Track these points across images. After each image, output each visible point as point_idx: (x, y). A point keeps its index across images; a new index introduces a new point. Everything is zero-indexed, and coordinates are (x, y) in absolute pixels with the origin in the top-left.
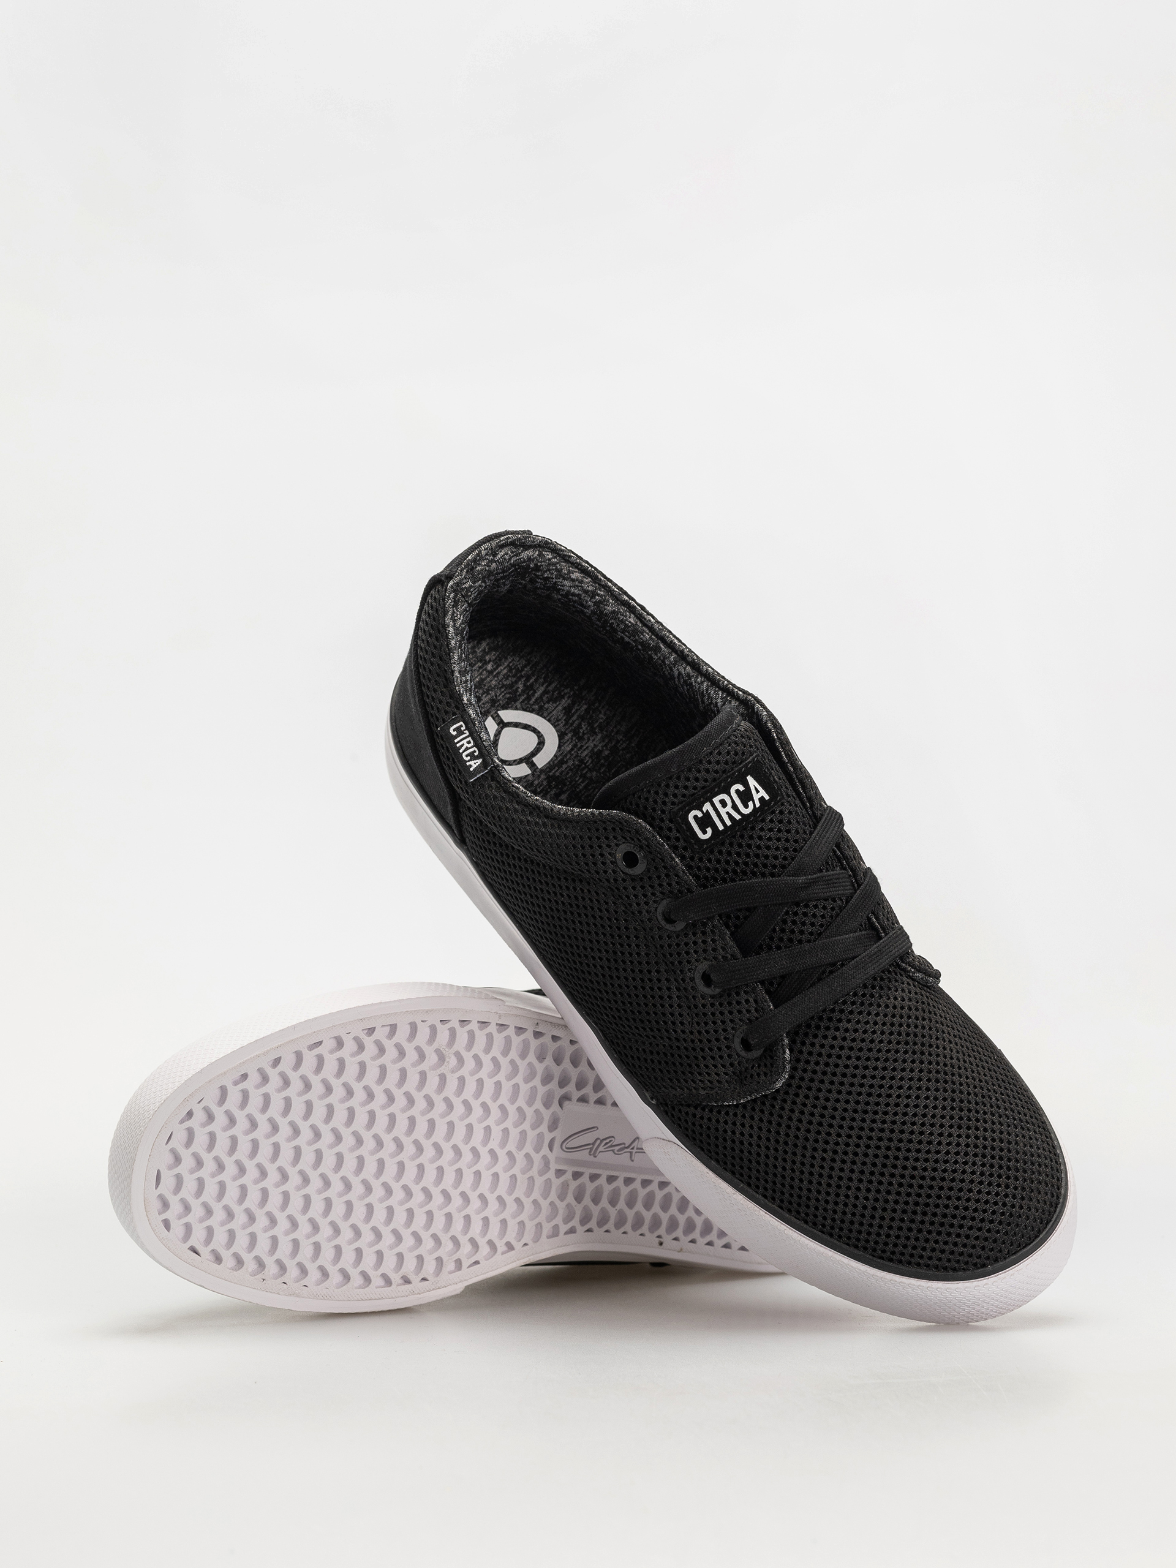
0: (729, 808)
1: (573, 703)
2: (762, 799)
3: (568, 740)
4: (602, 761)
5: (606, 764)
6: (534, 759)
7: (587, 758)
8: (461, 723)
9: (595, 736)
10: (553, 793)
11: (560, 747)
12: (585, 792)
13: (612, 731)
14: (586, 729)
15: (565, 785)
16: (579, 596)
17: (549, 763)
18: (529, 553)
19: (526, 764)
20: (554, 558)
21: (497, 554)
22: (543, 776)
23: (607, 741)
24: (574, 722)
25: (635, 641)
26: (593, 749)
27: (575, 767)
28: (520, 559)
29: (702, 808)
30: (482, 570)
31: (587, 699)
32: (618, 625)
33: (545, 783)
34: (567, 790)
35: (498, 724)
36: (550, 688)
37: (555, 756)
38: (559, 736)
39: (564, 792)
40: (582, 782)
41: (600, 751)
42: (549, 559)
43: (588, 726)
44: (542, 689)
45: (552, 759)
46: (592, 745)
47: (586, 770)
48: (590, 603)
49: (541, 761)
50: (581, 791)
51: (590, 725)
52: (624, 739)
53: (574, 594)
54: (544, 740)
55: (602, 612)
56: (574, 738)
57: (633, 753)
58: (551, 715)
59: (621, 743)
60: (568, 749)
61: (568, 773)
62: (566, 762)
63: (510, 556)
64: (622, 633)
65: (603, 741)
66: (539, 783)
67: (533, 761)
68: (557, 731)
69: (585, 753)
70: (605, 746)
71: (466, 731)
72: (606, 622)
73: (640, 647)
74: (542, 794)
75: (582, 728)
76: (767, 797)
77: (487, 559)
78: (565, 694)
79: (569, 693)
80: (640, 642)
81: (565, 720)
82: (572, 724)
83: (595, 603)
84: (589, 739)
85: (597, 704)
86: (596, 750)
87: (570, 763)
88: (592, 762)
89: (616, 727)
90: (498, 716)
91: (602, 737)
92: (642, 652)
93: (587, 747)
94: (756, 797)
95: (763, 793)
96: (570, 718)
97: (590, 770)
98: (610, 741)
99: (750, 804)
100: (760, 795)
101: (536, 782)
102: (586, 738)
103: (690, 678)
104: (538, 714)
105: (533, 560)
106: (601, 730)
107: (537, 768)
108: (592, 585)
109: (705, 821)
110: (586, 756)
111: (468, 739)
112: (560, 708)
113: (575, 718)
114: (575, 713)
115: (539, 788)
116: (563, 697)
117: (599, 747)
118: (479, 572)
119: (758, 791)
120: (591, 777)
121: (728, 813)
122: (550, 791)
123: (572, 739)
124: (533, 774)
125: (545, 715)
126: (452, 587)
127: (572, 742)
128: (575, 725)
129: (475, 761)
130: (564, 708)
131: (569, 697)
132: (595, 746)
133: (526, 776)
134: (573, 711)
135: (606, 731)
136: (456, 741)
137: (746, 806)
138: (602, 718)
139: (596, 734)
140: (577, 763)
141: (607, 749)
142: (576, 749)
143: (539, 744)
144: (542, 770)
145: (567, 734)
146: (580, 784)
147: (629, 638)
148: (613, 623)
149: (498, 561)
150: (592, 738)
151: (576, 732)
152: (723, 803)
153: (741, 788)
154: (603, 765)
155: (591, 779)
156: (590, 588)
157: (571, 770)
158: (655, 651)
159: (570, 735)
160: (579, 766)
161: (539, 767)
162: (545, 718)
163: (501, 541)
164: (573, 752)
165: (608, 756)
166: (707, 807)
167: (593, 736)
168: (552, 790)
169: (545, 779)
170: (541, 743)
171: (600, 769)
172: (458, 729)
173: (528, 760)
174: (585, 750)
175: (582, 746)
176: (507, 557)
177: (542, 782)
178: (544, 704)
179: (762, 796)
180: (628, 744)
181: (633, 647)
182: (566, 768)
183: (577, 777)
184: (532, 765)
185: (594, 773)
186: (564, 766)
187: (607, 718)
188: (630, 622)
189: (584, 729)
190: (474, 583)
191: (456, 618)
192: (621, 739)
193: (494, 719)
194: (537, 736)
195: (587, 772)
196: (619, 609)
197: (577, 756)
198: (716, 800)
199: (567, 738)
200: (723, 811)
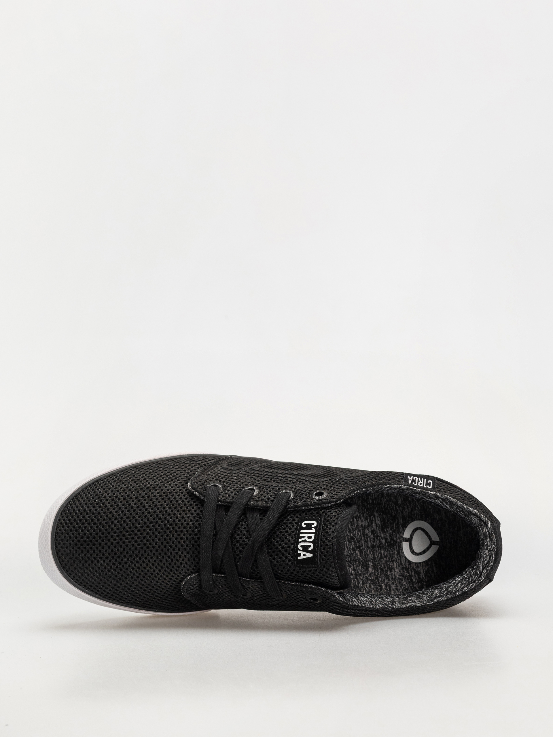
0: (306, 539)
1: (419, 578)
2: (300, 555)
3: (406, 563)
4: (386, 569)
5: (384, 569)
6: (408, 543)
7: (392, 564)
8: (431, 487)
9: (399, 574)
10: (389, 538)
11: (406, 558)
12: (379, 551)
13: (395, 582)
14: (405, 574)
15: (388, 546)
17: (402, 548)
18: (480, 569)
19: (408, 538)
20: (472, 580)
21: (489, 552)
22: (398, 540)
23: (394, 577)
24: (412, 572)
26: (394, 569)
27: (393, 557)
28: (480, 563)
29: (315, 528)
30: (487, 541)
31: (417, 584)
33: (395, 539)
34: (385, 545)
35: (434, 541)
36: (433, 574)
37: (403, 553)
38: (410, 561)
39: (385, 543)
40: (384, 554)
41: (391, 571)
42: (472, 577)
43: (405, 576)
44: (435, 571)
45: (403, 550)
46: (396, 570)
47: (388, 560)
49: (405, 546)
50: (381, 550)
51: (405, 577)
52: (388, 583)
54: (413, 554)
56: (405, 566)
57: (379, 582)
58: (422, 565)
59: (388, 581)
60: (402, 560)
61: (392, 551)
62: (397, 555)
63: (484, 558)
65: (394, 576)
66: (397, 536)
67: (408, 542)
68: (413, 562)
69: (395, 566)
70: (392, 575)
71: (426, 486)
74: (391, 533)
75: (407, 572)
76: (299, 558)
77: (489, 546)
78: (426, 578)
79: (425, 579)
81: (415, 569)
82: (411, 570)
83: (443, 588)
84: (400, 571)
85: (411, 585)
86: (393, 570)
87: (396, 556)
88: (389, 564)
89: (396, 584)
90: (437, 545)
91: (396, 576)
93: (397, 568)
94: (302, 553)
95: (302, 557)
96: (414, 572)
97: (387, 561)
98: (392, 578)
99: (301, 549)
100: (302, 555)
101: (398, 535)
102: (401, 571)
103: (382, 600)
104: (426, 561)
105: (476, 569)
106: (400, 579)
107: (404, 541)
108: (451, 590)
109: (309, 527)
110: (394, 565)
111: (422, 484)
112: (422, 572)
113: (413, 574)
114: (415, 575)
115: (395, 535)
116: (425, 576)
117: (393, 572)
118: (486, 539)
119: (304, 555)
120: (383, 559)
121: (305, 537)
122: (390, 537)
123: (405, 565)
124: (402, 537)
125: (424, 564)
126: (488, 522)
127: (404, 564)
128: (410, 571)
129: (411, 480)
130: (420, 573)
131: (423, 578)
132: (395, 571)
133: (403, 534)
134: (416, 575)
135: (397, 580)
136: (425, 480)
137: (302, 546)
138: (404, 582)
139: (400, 576)
140: (394, 559)
141: (390, 574)
142: (400, 563)
143: (413, 551)
144: (401, 542)
145: (409, 565)
146: (384, 552)
149: (486, 551)
150: (399, 573)
151: (407, 569)
152: (310, 537)
153: (310, 549)
154: (385, 568)
155: (383, 558)
156: (450, 589)
157: (393, 554)
159: (407, 566)
160: (392, 559)
161: (403, 542)
162: (422, 562)
163: (493, 557)
164: (399, 561)
165: (387, 572)
166: (314, 530)
167: (400, 574)
168: (390, 539)
169: (397, 540)
170: (413, 552)
171: (384, 565)
172: (429, 484)
173: (409, 540)
174: (397, 566)
175: (399, 566)
176: (485, 556)
177: (396, 538)
178: (428, 567)
179: (301, 556)
180: (385, 583)
182: (395, 552)
183: (388, 553)
184: (406, 540)
185: (384, 562)
186: (396, 553)
187: (402, 584)
188: (425, 596)
189: (406, 574)
190: (483, 534)
191: (475, 517)
192: (389, 582)
193: (437, 542)
194: (417, 553)
195: (387, 559)
196: (433, 596)
197: (396, 561)
198: (313, 536)
199: (407, 564)
200: (307, 535)
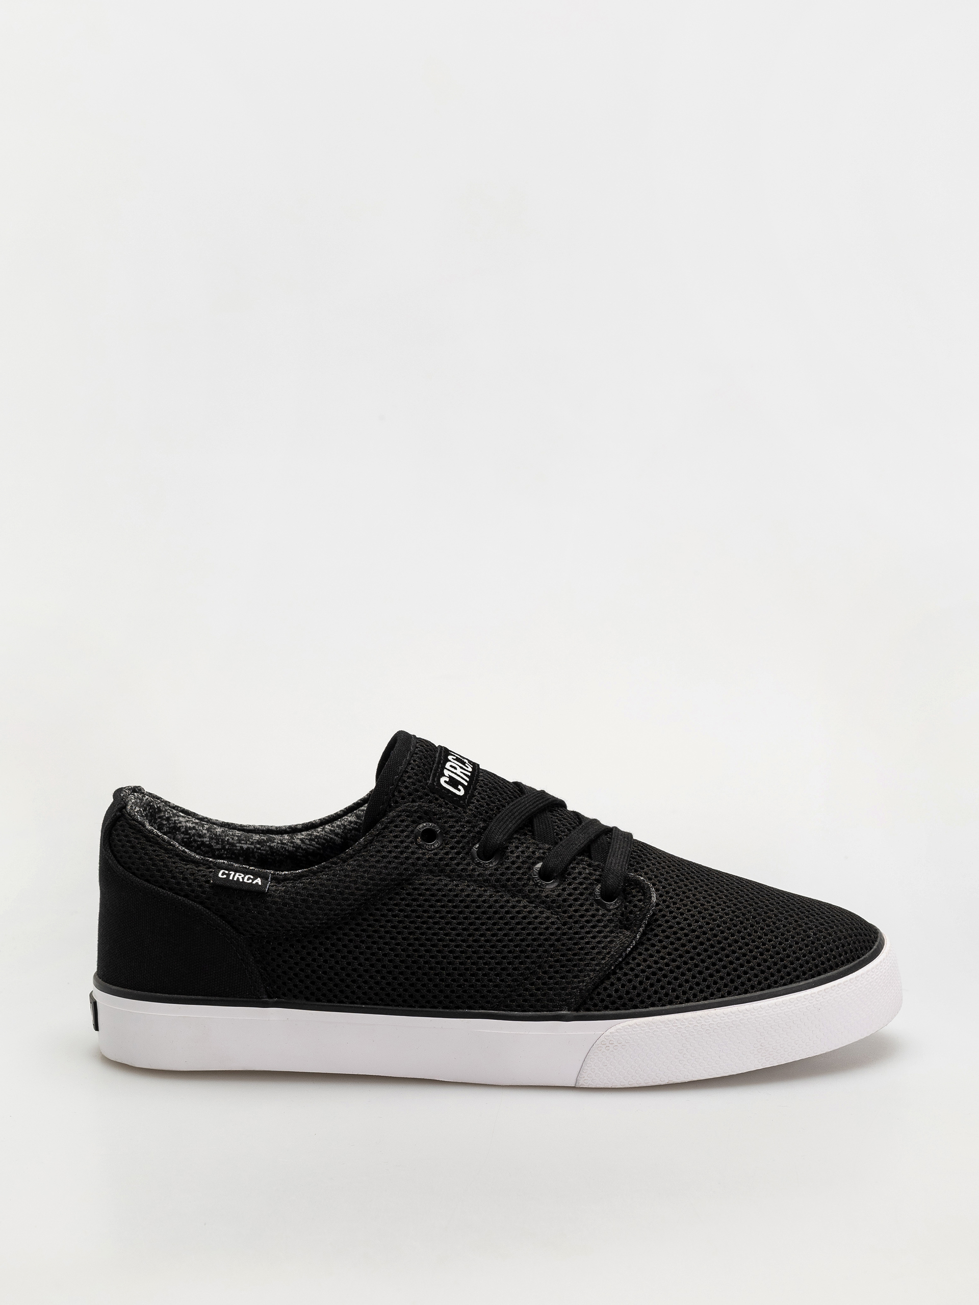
16: (194, 828)
25: (252, 843)
32: (233, 839)
48: (204, 831)
53: (190, 828)
55: (216, 835)
64: (240, 843)
72: (223, 841)
73: (258, 846)
80: (255, 843)
92: (262, 848)
147: (246, 843)
148: (228, 839)
158: (271, 841)
181: (253, 849)
